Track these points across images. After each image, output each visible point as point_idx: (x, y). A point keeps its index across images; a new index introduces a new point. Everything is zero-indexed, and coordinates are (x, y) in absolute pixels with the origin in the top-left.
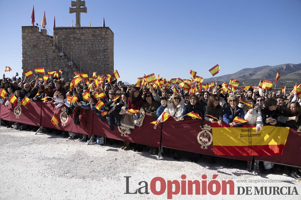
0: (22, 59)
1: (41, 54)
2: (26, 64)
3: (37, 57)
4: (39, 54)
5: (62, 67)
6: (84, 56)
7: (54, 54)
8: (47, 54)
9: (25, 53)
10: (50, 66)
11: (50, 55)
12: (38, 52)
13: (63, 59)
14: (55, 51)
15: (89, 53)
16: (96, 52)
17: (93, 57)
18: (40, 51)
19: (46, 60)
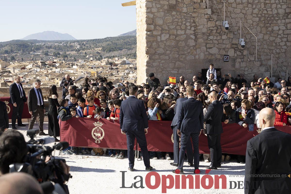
0: (147, 34)
1: (185, 24)
2: (154, 44)
3: (177, 30)
4: (180, 24)
5: (224, 49)
6: (252, 25)
7: (211, 24)
8: (197, 23)
9: (153, 22)
10: (202, 47)
11: (201, 25)
12: (179, 19)
13: (226, 34)
14: (212, 18)
15: (260, 20)
16: (272, 18)
17: (267, 28)
18: (181, 19)
19: (195, 36)
